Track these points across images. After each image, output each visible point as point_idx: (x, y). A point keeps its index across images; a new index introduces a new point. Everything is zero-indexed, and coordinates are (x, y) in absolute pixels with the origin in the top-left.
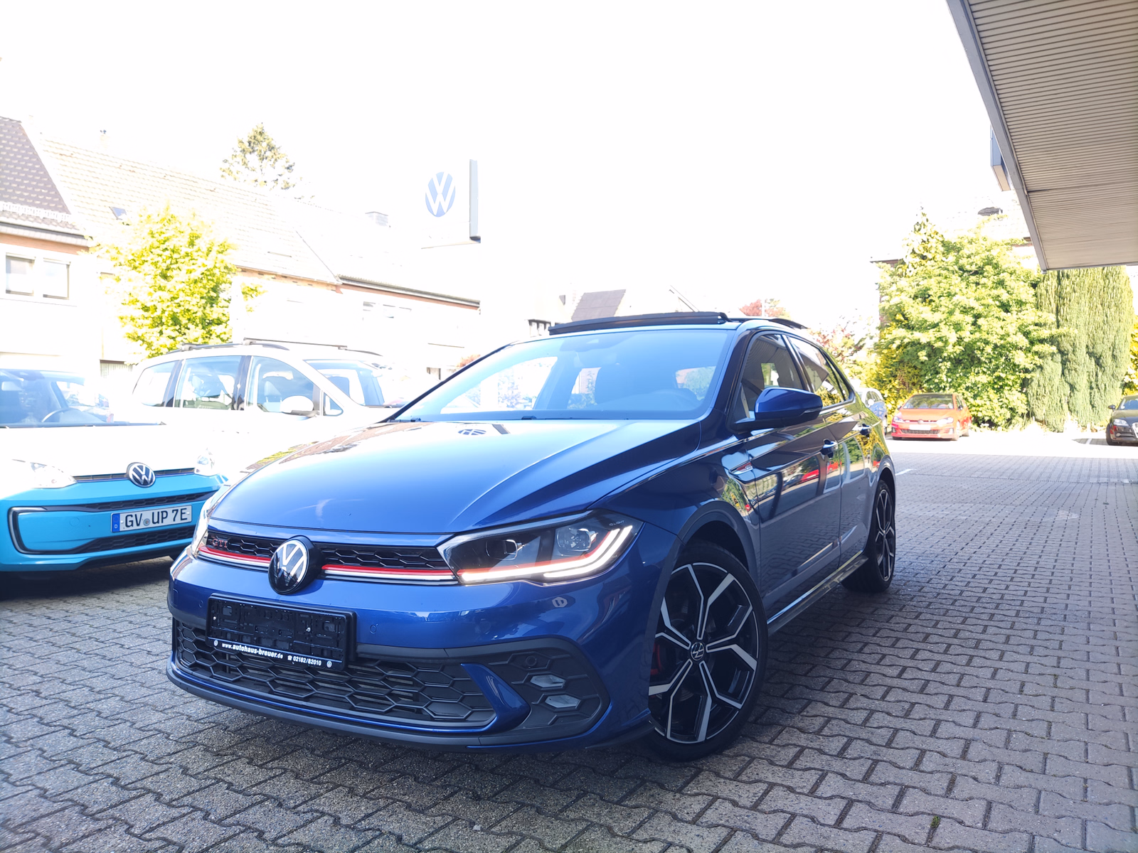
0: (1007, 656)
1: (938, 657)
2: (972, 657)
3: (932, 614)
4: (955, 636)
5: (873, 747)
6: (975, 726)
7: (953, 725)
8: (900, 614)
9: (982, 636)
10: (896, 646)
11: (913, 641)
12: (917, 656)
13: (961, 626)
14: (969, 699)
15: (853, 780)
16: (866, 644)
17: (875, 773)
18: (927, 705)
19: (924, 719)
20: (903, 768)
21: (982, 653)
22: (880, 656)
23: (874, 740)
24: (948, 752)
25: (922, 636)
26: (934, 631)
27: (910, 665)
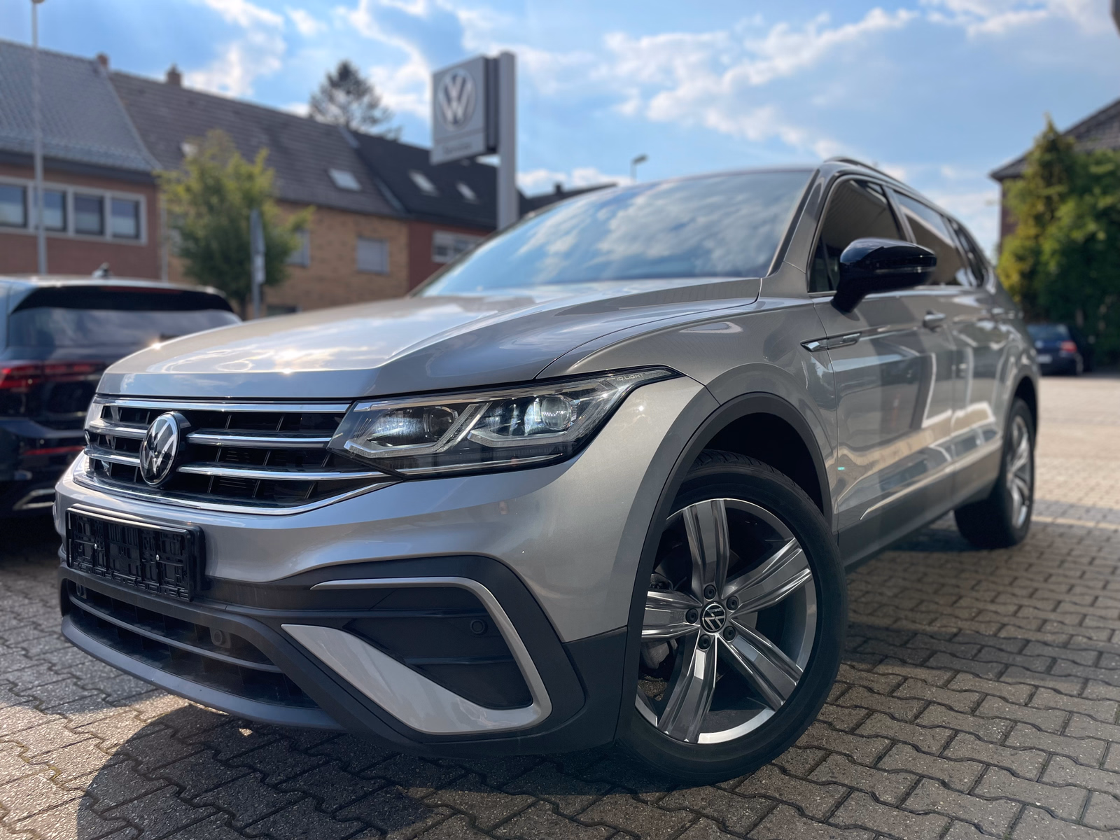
1: (923, 765)
2: (988, 765)
9: (1021, 713)
12: (886, 759)
21: (1006, 757)
26: (942, 696)
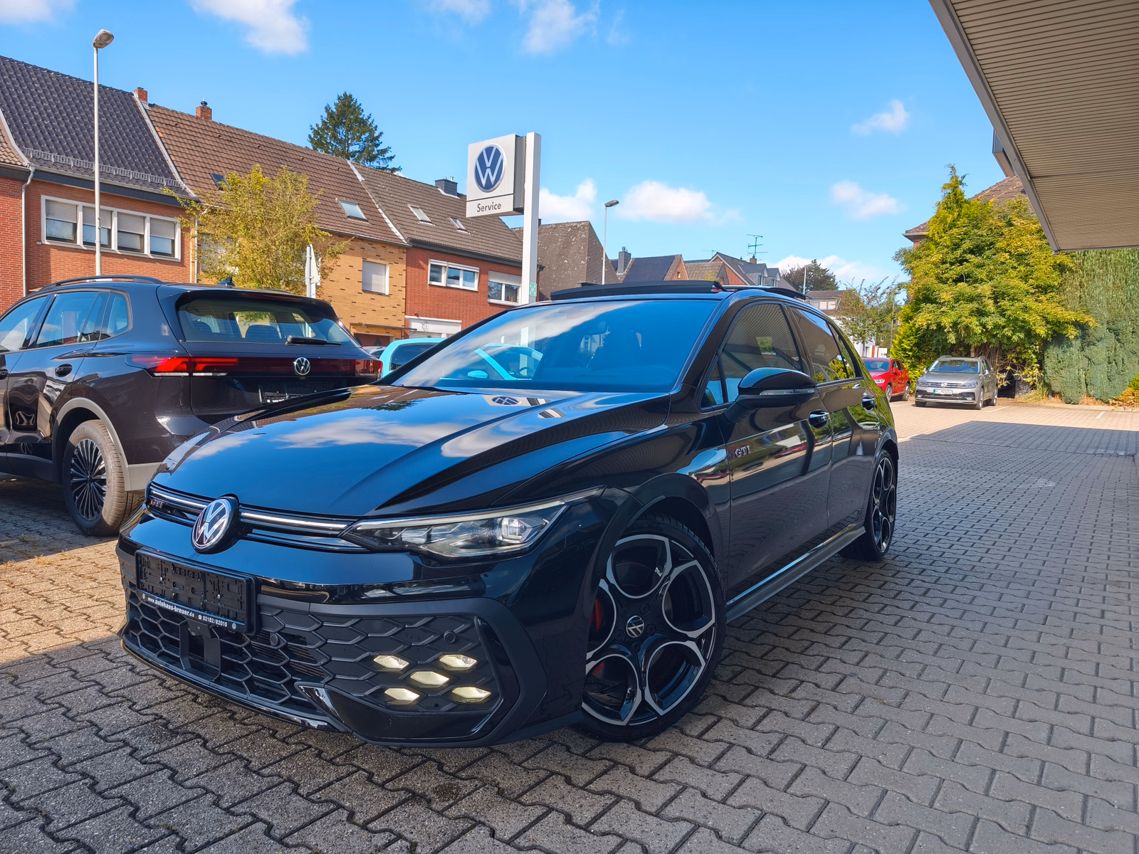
0: (918, 607)
5: (760, 676)
6: (858, 664)
7: (839, 661)
14: (864, 641)
15: (730, 702)
17: (751, 696)
18: (825, 644)
19: (818, 655)
20: (778, 694)
23: (763, 671)
24: (823, 684)
27: (828, 610)
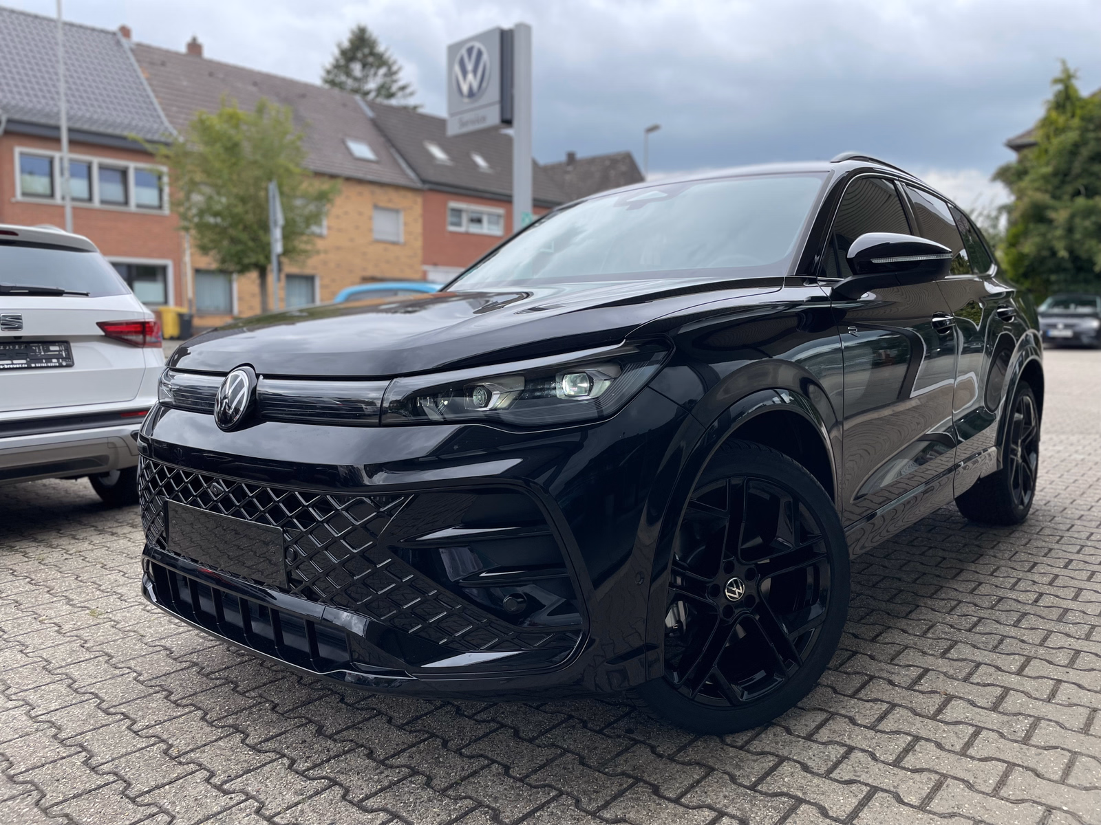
3: (974, 646)
4: (995, 708)
8: (920, 642)
10: (879, 727)
11: (916, 714)
13: (1013, 681)
16: (832, 716)
22: (842, 750)
25: (937, 700)
